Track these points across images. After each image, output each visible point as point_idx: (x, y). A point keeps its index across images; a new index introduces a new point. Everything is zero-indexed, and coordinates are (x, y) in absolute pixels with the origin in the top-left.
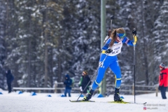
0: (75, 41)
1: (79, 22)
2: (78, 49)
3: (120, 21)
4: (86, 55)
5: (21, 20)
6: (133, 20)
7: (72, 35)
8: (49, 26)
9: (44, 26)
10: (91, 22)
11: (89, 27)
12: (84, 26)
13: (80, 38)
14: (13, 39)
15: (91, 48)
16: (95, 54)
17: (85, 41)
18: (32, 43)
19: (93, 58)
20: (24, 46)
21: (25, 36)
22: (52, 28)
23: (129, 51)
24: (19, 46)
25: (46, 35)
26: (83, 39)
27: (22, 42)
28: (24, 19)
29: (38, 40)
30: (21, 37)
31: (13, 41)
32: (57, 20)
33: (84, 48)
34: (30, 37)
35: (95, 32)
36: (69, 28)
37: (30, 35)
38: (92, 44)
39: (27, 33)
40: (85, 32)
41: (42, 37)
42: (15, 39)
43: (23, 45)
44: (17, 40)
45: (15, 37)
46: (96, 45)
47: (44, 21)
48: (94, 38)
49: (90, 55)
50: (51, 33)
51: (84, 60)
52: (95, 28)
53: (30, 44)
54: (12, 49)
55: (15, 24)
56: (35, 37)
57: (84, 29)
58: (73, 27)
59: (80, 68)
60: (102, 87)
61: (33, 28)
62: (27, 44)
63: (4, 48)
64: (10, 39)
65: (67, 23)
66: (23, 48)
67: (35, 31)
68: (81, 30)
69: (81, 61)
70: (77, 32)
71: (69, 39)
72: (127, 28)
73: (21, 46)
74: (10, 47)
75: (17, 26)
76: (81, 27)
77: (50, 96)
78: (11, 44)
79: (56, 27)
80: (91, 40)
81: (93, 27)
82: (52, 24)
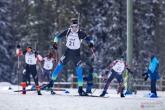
0: (92, 29)
1: (97, 8)
2: (96, 38)
3: (143, 6)
4: (105, 44)
5: (32, 5)
6: (159, 5)
7: (90, 22)
8: (64, 11)
9: (59, 11)
10: (112, 7)
11: (109, 12)
12: (103, 11)
13: (98, 25)
14: (22, 26)
15: (111, 36)
16: (115, 43)
17: (104, 29)
18: (44, 30)
19: (114, 48)
20: (36, 34)
21: (36, 22)
22: (67, 13)
23: (154, 40)
24: (29, 34)
25: (60, 21)
26: (101, 26)
27: (33, 30)
28: (35, 3)
29: (51, 28)
30: (32, 24)
31: (22, 29)
32: (73, 4)
33: (103, 36)
34: (42, 24)
35: (115, 18)
36: (86, 14)
37: (42, 22)
38: (112, 32)
39: (38, 19)
40: (104, 18)
41: (56, 24)
42: (25, 26)
43: (34, 33)
44: (27, 28)
45: (25, 24)
46: (117, 34)
47: (57, 6)
48: (114, 26)
49: (109, 44)
50: (66, 19)
51: (102, 50)
52: (115, 14)
53: (42, 32)
54: (21, 38)
55: (24, 9)
56: (48, 24)
57: (103, 15)
58: (91, 12)
59: (98, 59)
60: (128, 82)
61: (45, 13)
62: (39, 32)
63: (11, 36)
64: (19, 26)
65: (83, 8)
66: (34, 37)
67: (47, 17)
68: (100, 16)
69: (100, 51)
70: (94, 19)
71: (87, 26)
72: (152, 14)
73: (32, 35)
74: (19, 35)
75: (27, 12)
76: (100, 12)
77: (67, 92)
78: (20, 31)
79: (72, 12)
80: (111, 28)
81: (114, 13)
82: (68, 9)
